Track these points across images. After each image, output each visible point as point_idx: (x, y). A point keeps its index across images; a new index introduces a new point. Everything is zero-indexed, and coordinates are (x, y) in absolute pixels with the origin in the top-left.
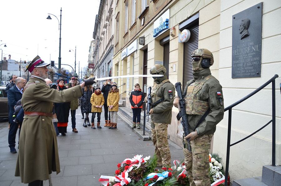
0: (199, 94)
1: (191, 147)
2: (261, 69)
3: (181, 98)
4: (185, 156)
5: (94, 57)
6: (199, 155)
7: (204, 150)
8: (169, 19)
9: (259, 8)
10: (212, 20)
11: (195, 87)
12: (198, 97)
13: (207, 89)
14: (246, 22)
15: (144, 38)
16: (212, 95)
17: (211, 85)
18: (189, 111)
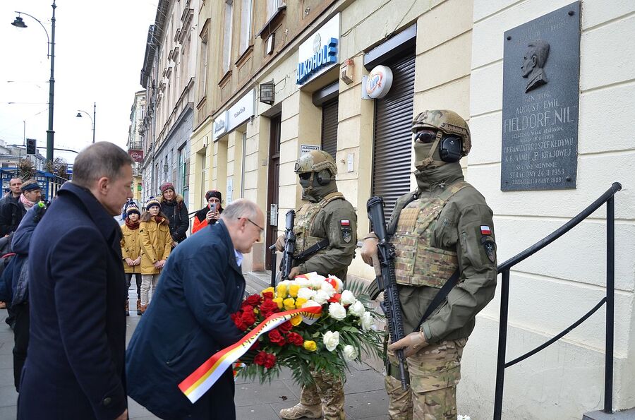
0: (431, 230)
1: (407, 373)
2: (576, 169)
3: (384, 240)
4: (391, 395)
5: (142, 133)
6: (430, 395)
7: (443, 384)
8: (338, 38)
9: (571, 14)
10: (450, 43)
11: (422, 210)
12: (429, 239)
13: (454, 216)
14: (540, 49)
15: (272, 85)
16: (467, 234)
17: (464, 207)
18: (404, 274)
